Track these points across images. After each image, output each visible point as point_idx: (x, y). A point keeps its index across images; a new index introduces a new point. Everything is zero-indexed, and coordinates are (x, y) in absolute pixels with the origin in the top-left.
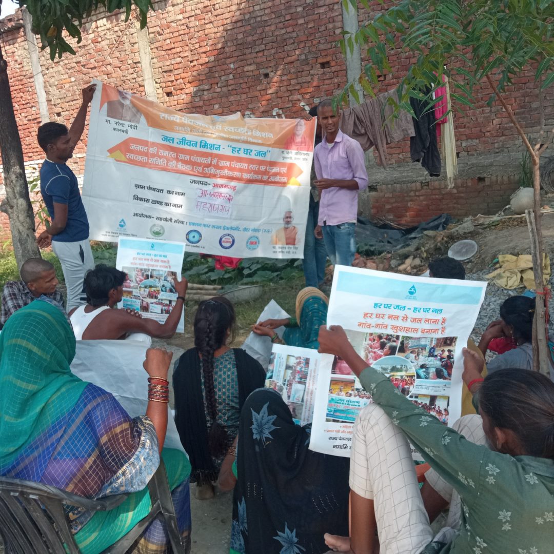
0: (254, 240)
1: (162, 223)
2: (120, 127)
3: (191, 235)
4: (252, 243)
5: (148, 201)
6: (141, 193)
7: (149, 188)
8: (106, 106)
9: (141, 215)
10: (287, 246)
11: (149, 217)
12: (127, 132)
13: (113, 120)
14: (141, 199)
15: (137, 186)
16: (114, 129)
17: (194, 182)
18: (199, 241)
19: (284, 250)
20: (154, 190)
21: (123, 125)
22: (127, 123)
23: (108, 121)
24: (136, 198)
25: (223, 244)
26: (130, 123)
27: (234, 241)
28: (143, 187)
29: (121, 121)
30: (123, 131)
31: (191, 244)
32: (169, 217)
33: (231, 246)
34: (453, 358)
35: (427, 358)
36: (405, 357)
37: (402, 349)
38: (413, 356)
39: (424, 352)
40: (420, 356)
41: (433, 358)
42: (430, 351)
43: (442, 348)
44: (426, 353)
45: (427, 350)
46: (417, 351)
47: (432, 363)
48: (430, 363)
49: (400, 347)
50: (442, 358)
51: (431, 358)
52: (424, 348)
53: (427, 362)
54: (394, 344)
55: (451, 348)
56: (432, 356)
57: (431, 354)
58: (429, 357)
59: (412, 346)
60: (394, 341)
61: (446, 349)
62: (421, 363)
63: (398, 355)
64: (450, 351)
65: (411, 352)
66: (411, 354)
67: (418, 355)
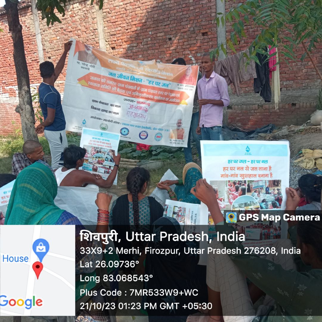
0: (159, 135)
1: (107, 123)
2: (85, 66)
3: (123, 130)
4: (158, 137)
5: (99, 109)
6: (96, 105)
7: (100, 102)
8: (77, 53)
9: (95, 118)
10: (178, 140)
11: (100, 119)
12: (89, 69)
13: (81, 62)
14: (95, 109)
15: (93, 101)
16: (82, 67)
17: (126, 100)
18: (127, 134)
19: (176, 142)
20: (103, 103)
21: (87, 65)
22: (89, 64)
23: (78, 63)
24: (93, 107)
26: (91, 64)
27: (147, 135)
28: (97, 102)
29: (86, 63)
30: (87, 69)
31: (123, 136)
32: (111, 120)
33: (146, 138)
34: (281, 194)
35: (265, 195)
36: (252, 195)
37: (249, 190)
38: (256, 194)
39: (262, 191)
40: (261, 194)
41: (269, 195)
42: (266, 190)
43: (273, 188)
44: (264, 191)
45: (265, 189)
46: (258, 190)
47: (269, 198)
48: (268, 198)
49: (248, 189)
50: (275, 195)
51: (267, 195)
52: (262, 188)
53: (266, 198)
54: (244, 187)
55: (279, 188)
56: (268, 193)
57: (267, 192)
58: (266, 194)
59: (255, 187)
60: (244, 185)
61: (276, 188)
62: (262, 199)
63: (247, 194)
64: (278, 190)
65: (255, 192)
66: (255, 193)
67: (259, 193)
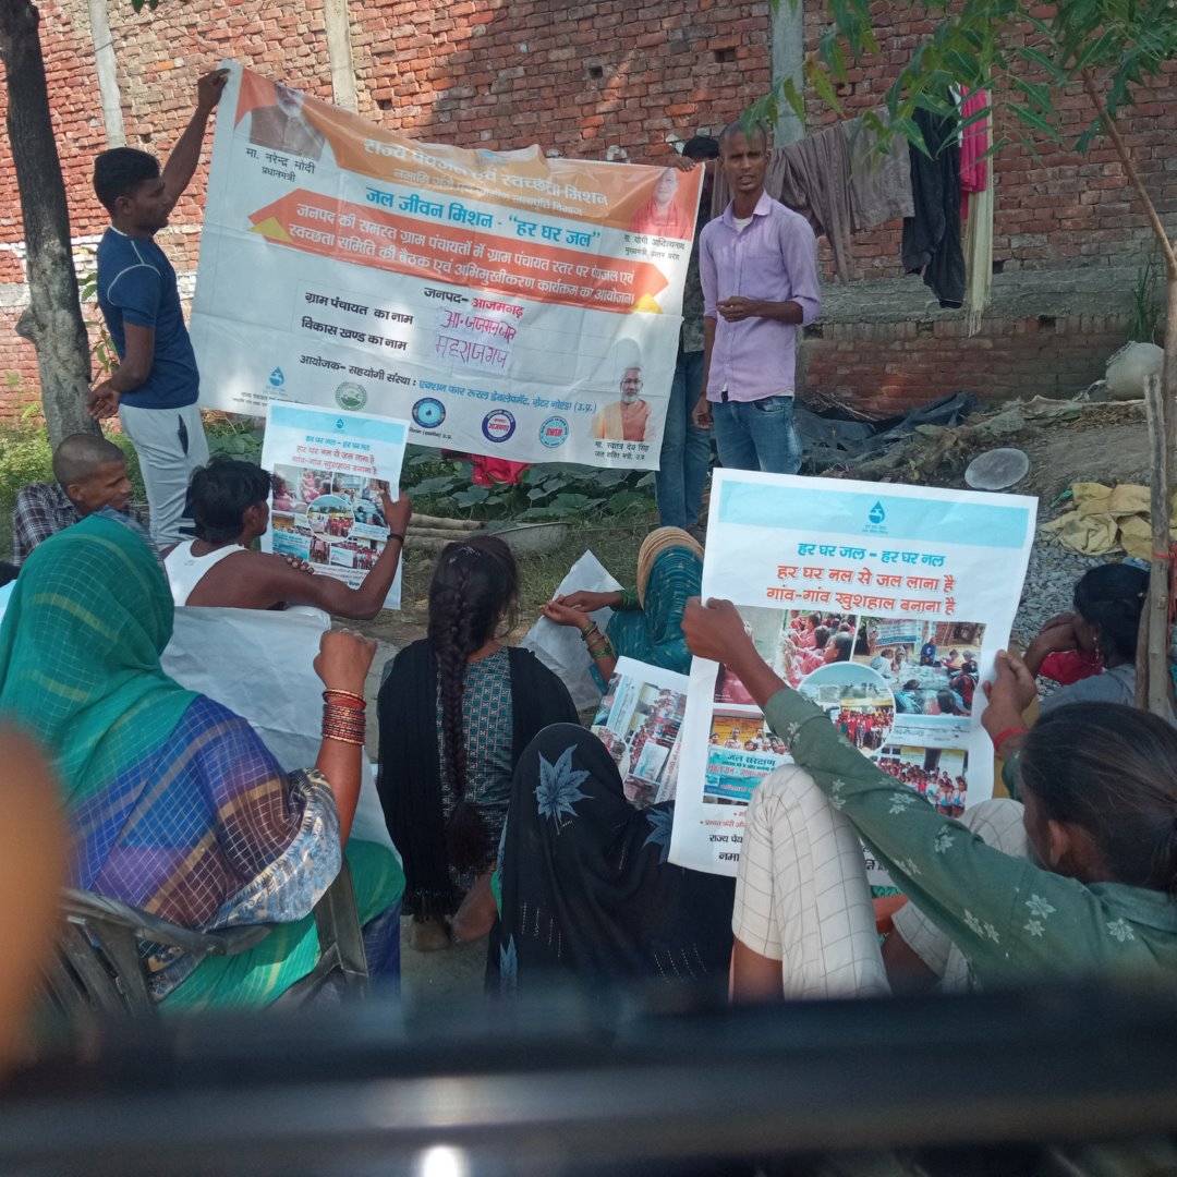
0: (555, 425)
1: (363, 380)
2: (278, 167)
3: (424, 408)
4: (551, 432)
5: (332, 330)
6: (319, 313)
7: (337, 303)
8: (248, 117)
9: (318, 362)
10: (626, 443)
11: (336, 366)
12: (292, 176)
13: (262, 151)
14: (318, 327)
15: (311, 298)
16: (266, 170)
17: (432, 293)
18: (439, 423)
19: (618, 451)
20: (347, 306)
21: (284, 162)
22: (293, 158)
23: (251, 152)
24: (308, 323)
25: (490, 431)
26: (299, 159)
27: (513, 425)
28: (324, 300)
29: (280, 154)
30: (284, 175)
31: (422, 429)
32: (376, 369)
33: (508, 436)
34: (975, 671)
35: (917, 667)
36: (871, 665)
37: (863, 648)
38: (887, 662)
39: (910, 653)
40: (903, 663)
41: (930, 668)
42: (923, 652)
43: (951, 648)
44: (915, 655)
45: (918, 649)
46: (896, 651)
47: (930, 679)
48: (925, 679)
49: (858, 642)
50: (951, 670)
51: (925, 668)
52: (909, 646)
53: (917, 677)
54: (845, 635)
55: (971, 649)
56: (930, 664)
57: (927, 659)
58: (921, 664)
59: (884, 640)
60: (845, 629)
61: (961, 650)
62: (905, 680)
63: (855, 661)
64: (968, 655)
65: (883, 654)
66: (883, 658)
67: (898, 661)
